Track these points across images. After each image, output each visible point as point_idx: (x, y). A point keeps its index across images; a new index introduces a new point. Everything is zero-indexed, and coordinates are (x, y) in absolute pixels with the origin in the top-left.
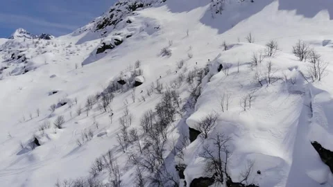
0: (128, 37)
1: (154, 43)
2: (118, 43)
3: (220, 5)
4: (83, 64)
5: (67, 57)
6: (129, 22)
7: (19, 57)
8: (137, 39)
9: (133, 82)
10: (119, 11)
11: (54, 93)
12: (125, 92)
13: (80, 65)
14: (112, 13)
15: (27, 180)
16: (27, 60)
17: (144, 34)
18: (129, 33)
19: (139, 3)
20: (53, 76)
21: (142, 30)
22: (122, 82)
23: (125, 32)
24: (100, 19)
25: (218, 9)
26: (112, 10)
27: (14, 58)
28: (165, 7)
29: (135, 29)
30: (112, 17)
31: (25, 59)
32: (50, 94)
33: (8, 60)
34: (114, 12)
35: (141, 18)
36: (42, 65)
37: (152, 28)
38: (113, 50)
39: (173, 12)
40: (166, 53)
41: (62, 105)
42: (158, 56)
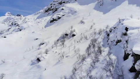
0: (63, 16)
1: (75, 18)
2: (59, 18)
3: (102, 2)
4: (45, 27)
5: (37, 24)
6: (63, 9)
7: (15, 24)
8: (67, 16)
9: (72, 35)
10: (55, 4)
11: (37, 39)
12: (69, 39)
13: (44, 28)
14: (51, 5)
15: (41, 76)
16: (19, 25)
17: (70, 14)
18: (64, 14)
19: (63, 1)
20: (33, 32)
21: (69, 13)
22: (67, 35)
23: (61, 14)
24: (46, 8)
25: (102, 4)
26: (51, 4)
27: (13, 25)
28: (77, 3)
29: (66, 12)
30: (51, 7)
31: (18, 25)
32: (35, 40)
33: (10, 25)
34: (52, 5)
35: (68, 8)
36: (27, 27)
37: (73, 12)
38: (57, 21)
39: (81, 5)
40: (82, 22)
41: (42, 44)
42: (79, 23)
